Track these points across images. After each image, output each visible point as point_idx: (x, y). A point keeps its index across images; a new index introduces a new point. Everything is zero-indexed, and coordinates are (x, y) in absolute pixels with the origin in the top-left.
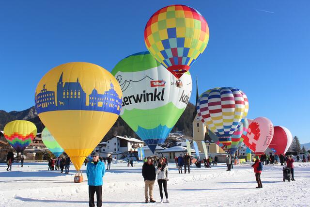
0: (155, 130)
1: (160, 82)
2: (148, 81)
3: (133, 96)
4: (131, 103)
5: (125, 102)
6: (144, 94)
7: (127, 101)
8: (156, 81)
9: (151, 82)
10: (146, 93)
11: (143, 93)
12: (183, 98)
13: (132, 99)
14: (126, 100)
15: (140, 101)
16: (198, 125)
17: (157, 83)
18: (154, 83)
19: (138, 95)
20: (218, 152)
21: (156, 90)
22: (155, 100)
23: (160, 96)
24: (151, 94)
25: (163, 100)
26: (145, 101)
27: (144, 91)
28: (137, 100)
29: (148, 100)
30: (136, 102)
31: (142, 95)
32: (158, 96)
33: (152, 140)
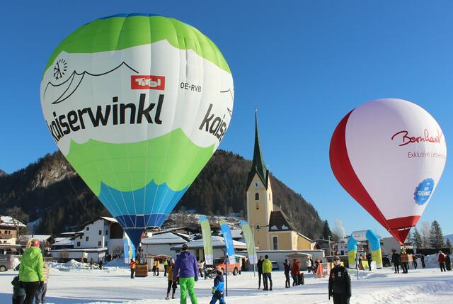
0: (139, 193)
1: (154, 78)
2: (126, 75)
3: (89, 110)
4: (83, 127)
5: (71, 123)
6: (115, 107)
7: (75, 121)
8: (146, 77)
9: (133, 78)
10: (118, 103)
11: (112, 104)
12: (210, 123)
13: (86, 116)
14: (72, 118)
15: (105, 123)
16: (257, 197)
17: (148, 82)
18: (139, 81)
19: (99, 108)
20: (295, 248)
21: (143, 96)
22: (139, 121)
23: (153, 114)
24: (132, 106)
25: (158, 122)
26: (115, 123)
27: (115, 99)
28: (99, 119)
29: (123, 121)
30: (96, 124)
31: (108, 107)
32: (146, 113)
33: (133, 217)
